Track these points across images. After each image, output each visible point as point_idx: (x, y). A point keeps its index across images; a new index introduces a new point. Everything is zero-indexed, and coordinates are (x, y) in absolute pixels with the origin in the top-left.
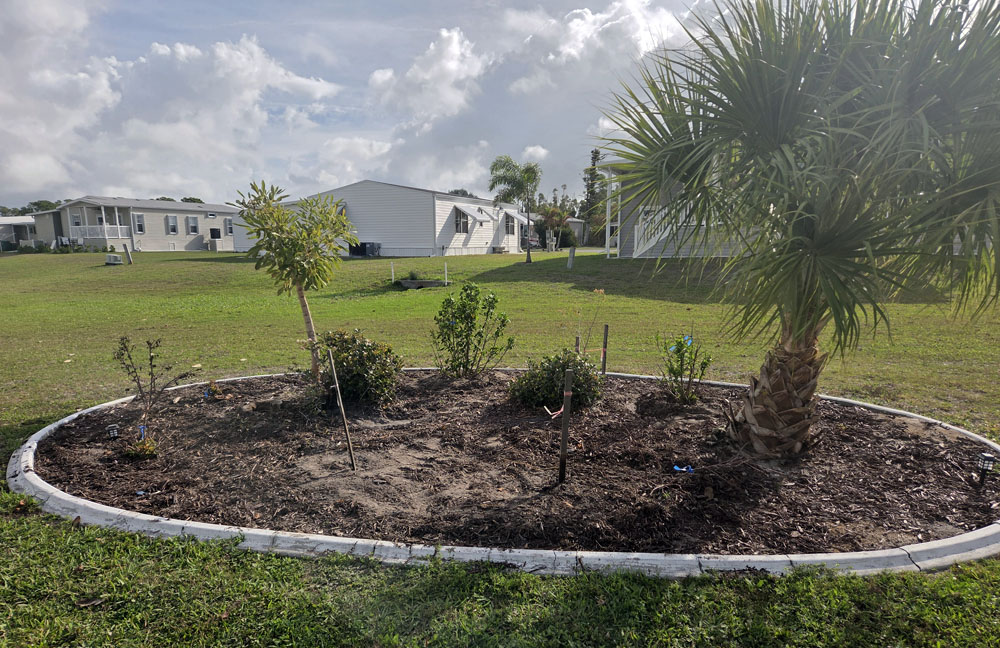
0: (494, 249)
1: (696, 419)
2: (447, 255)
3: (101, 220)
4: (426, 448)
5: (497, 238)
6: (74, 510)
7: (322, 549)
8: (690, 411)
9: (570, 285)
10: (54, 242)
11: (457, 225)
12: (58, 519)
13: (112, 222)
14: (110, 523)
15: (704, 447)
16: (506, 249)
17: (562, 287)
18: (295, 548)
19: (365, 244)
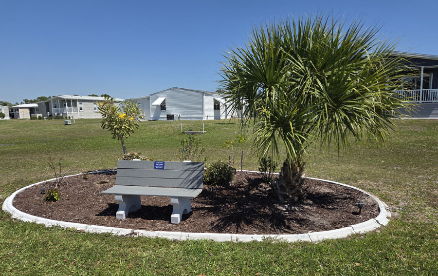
3: (65, 105)
11: (214, 106)
13: (69, 106)
19: (174, 115)
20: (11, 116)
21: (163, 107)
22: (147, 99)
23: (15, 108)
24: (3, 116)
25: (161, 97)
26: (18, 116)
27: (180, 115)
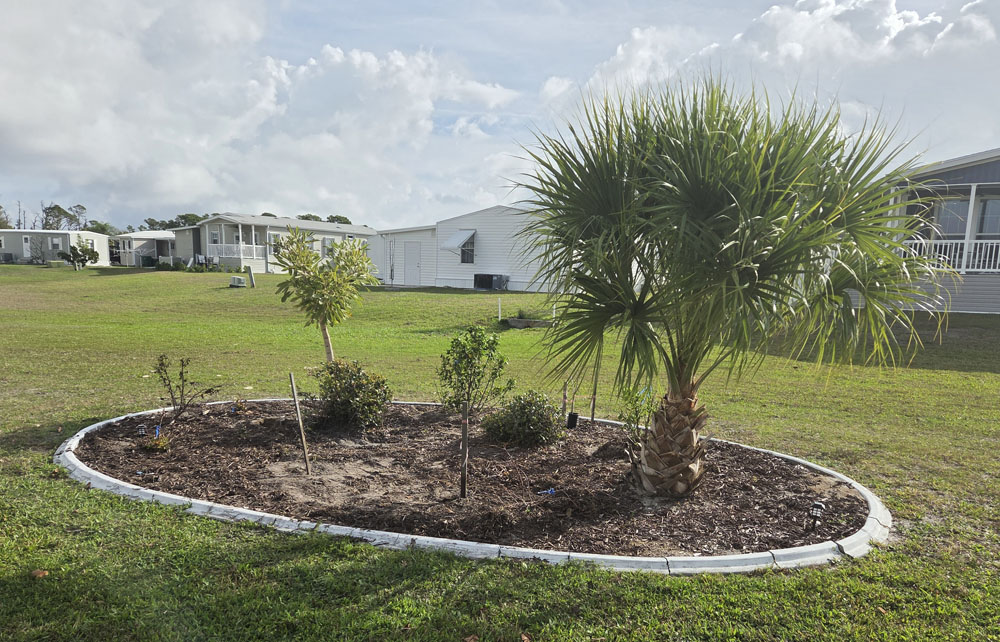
3: (238, 238)
4: (378, 464)
6: (89, 479)
7: (240, 517)
10: (192, 259)
12: (77, 483)
13: (248, 241)
14: (108, 489)
18: (222, 515)
19: (492, 276)
20: (114, 258)
21: (467, 255)
22: (430, 233)
23: (124, 239)
24: (94, 256)
25: (463, 228)
26: (129, 258)
27: (508, 277)
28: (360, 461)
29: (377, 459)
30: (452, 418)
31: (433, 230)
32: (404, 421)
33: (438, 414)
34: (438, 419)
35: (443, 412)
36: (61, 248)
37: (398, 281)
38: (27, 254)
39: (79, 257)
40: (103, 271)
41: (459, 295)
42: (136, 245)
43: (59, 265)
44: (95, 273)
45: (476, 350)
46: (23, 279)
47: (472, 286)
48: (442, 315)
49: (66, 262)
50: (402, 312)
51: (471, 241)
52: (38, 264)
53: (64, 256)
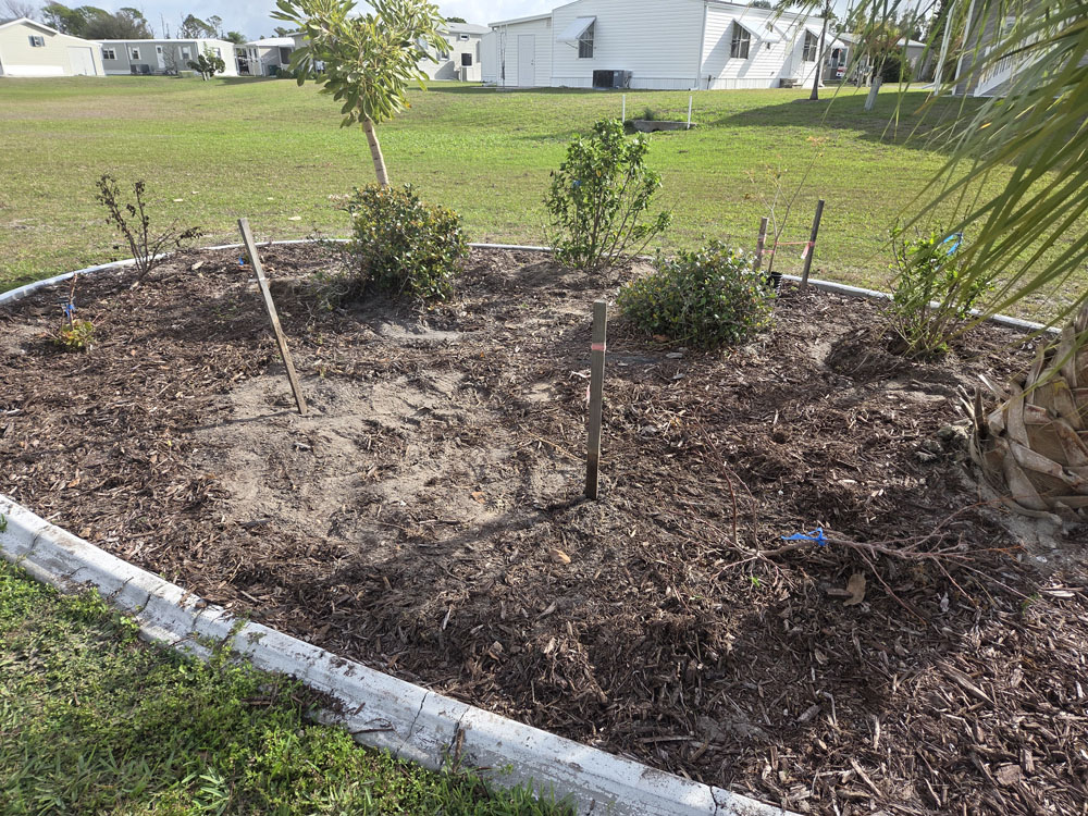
0: (782, 81)
1: (928, 391)
2: (713, 88)
4: (433, 388)
5: (788, 66)
8: (921, 376)
9: (858, 133)
11: (734, 47)
15: (908, 461)
16: (799, 83)
17: (846, 136)
18: (51, 565)
19: (612, 72)
20: (243, 67)
21: (586, 49)
22: (546, 22)
23: (252, 46)
24: (221, 65)
25: (581, 15)
26: (257, 66)
27: (630, 73)
28: (402, 380)
29: (433, 374)
30: (567, 279)
31: (548, 19)
32: (492, 284)
33: (545, 270)
34: (545, 280)
35: (554, 266)
36: (191, 58)
37: (510, 82)
38: (162, 65)
39: (206, 66)
40: (229, 81)
41: (576, 95)
42: (261, 53)
43: (189, 76)
44: (221, 82)
45: (608, 163)
46: (154, 90)
47: (590, 86)
48: (557, 118)
49: (196, 72)
50: (512, 115)
51: (591, 29)
52: (172, 74)
53: (193, 66)
